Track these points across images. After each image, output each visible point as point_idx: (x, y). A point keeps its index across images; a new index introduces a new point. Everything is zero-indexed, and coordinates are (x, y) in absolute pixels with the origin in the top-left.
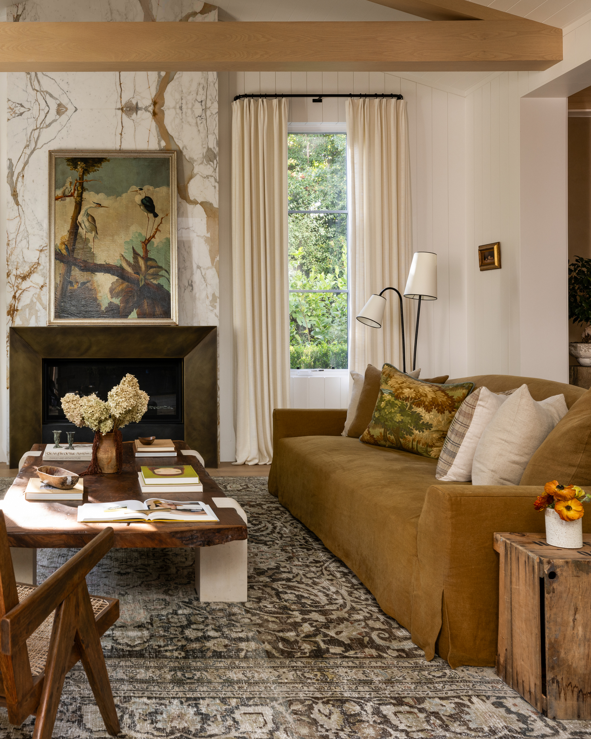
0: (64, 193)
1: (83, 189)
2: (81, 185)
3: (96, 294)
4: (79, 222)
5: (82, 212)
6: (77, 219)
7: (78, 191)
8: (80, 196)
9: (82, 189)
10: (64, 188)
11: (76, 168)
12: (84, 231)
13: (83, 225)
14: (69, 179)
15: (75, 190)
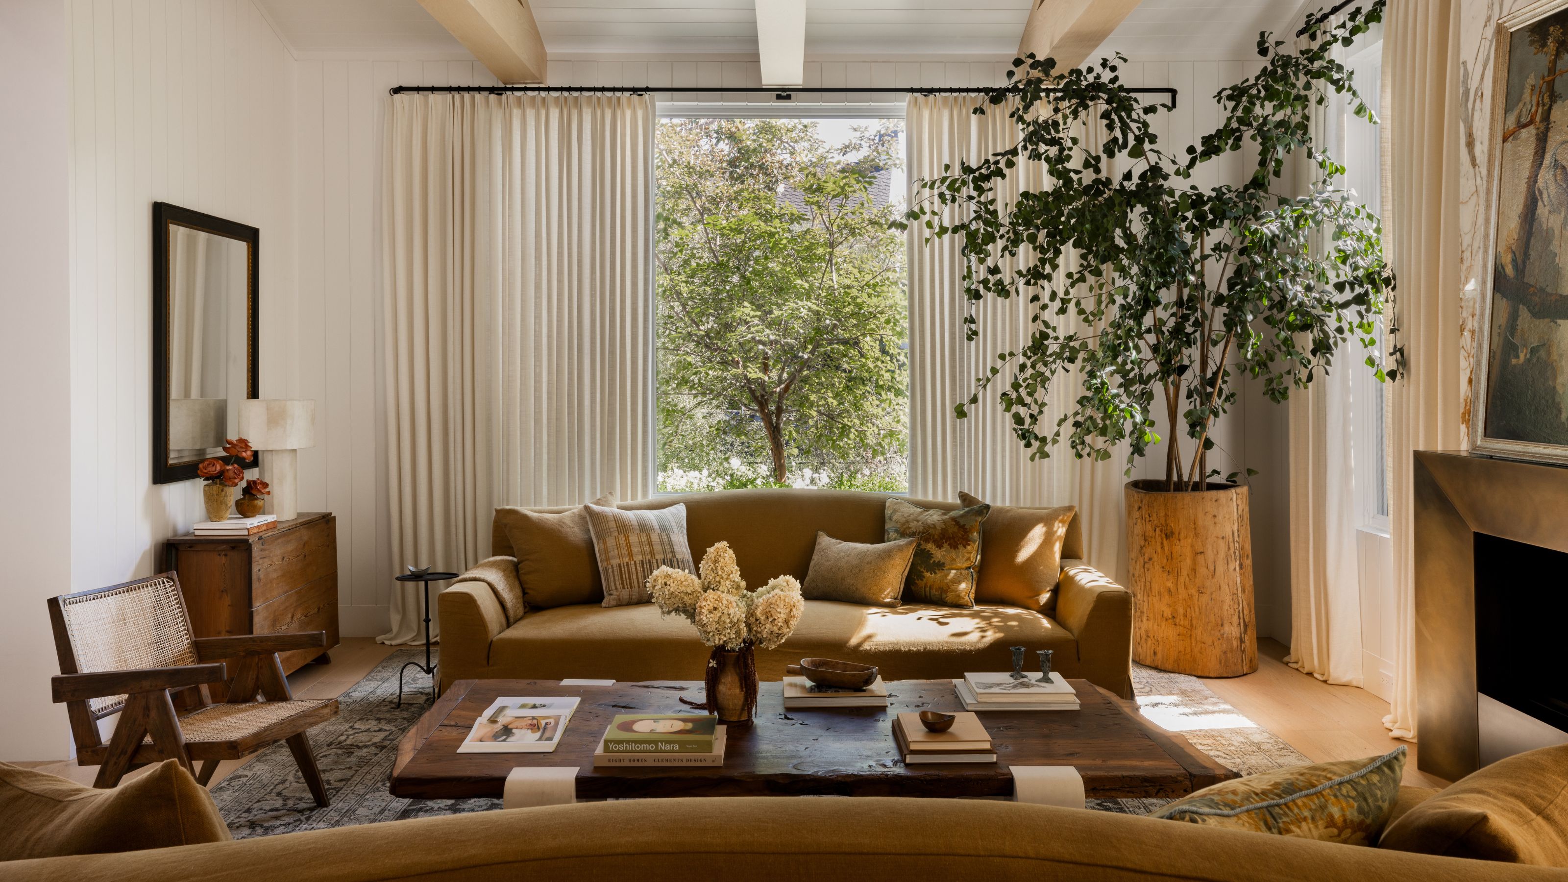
0: (1518, 121)
1: (1554, 97)
2: (1551, 85)
3: (1555, 378)
4: (1539, 189)
5: (1548, 160)
6: (1536, 182)
7: (1544, 105)
8: (1546, 117)
9: (1551, 99)
10: (1521, 105)
11: (1544, 45)
12: (1547, 208)
13: (1545, 195)
14: (1531, 81)
15: (1538, 104)
